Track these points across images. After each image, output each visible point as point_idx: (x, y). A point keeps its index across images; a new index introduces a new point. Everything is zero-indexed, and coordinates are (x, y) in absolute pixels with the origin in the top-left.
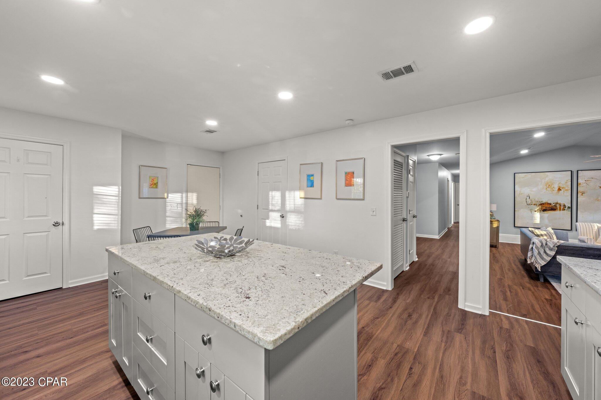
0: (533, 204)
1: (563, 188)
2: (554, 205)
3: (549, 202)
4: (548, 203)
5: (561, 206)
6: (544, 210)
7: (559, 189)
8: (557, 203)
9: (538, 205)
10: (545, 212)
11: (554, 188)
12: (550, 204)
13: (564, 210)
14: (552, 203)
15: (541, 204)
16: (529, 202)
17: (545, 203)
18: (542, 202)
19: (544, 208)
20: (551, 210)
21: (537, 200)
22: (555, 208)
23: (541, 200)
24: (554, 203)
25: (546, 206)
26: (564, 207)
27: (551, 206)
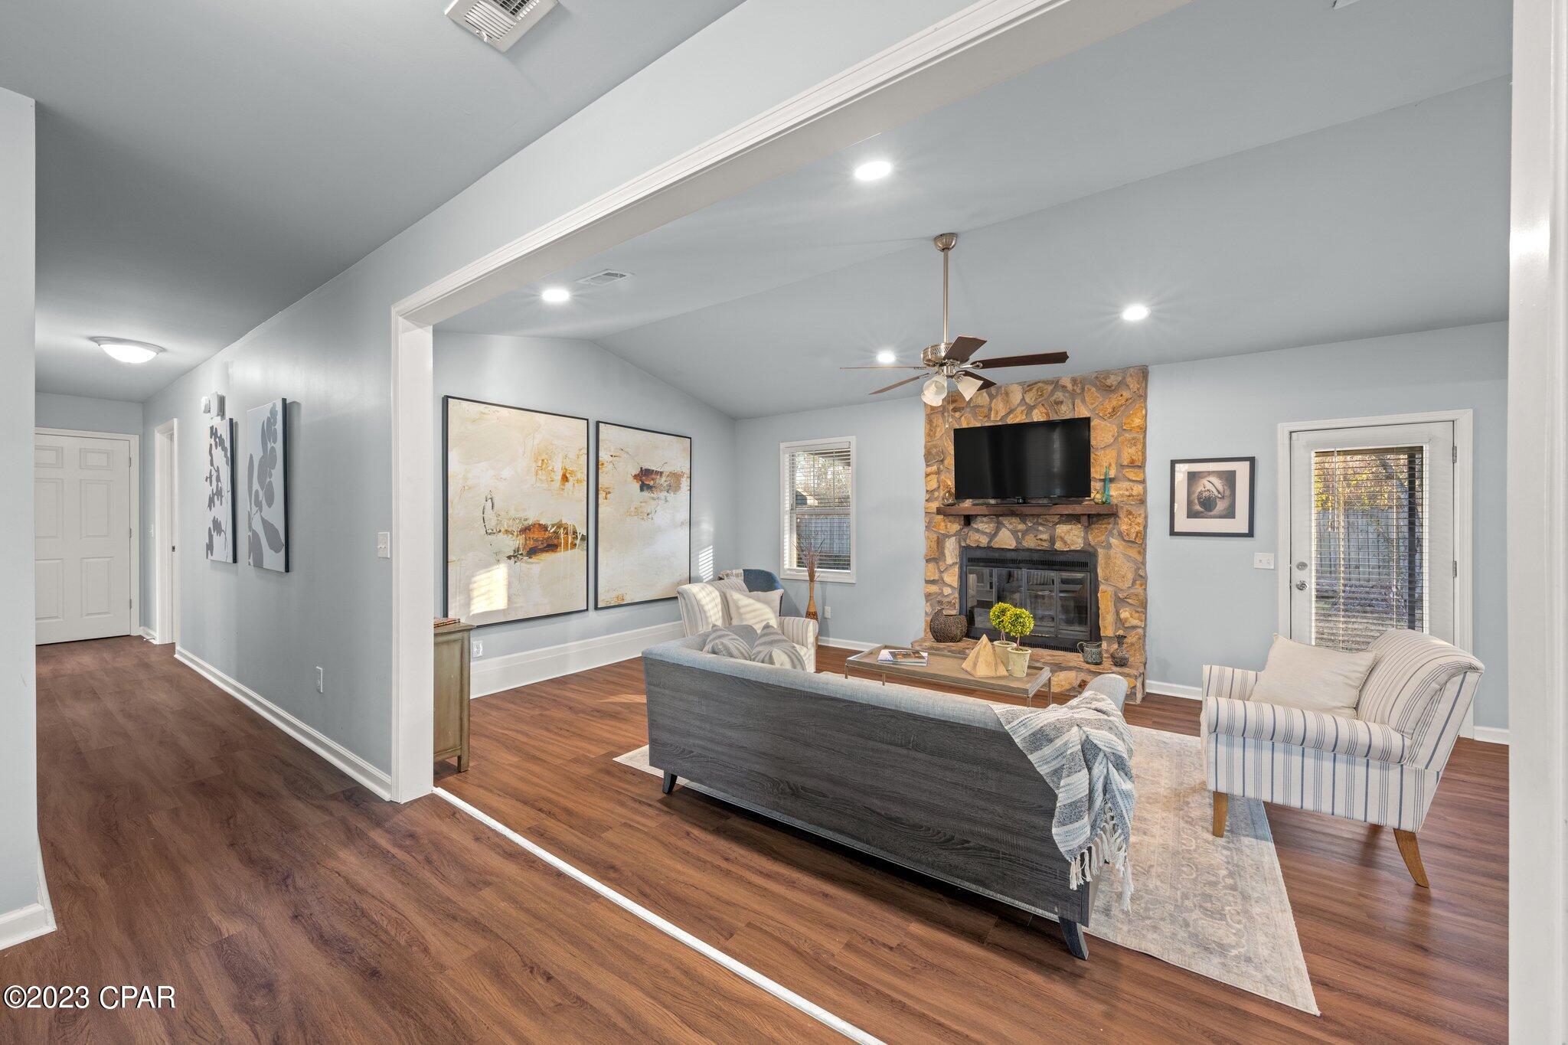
0: (503, 530)
1: (572, 473)
2: (554, 532)
3: (543, 522)
4: (540, 525)
5: (567, 533)
6: (532, 552)
7: (565, 478)
8: (559, 526)
9: (515, 534)
10: (534, 559)
11: (553, 470)
12: (545, 528)
13: (574, 545)
14: (549, 523)
15: (525, 530)
16: (492, 523)
17: (534, 525)
18: (526, 523)
19: (531, 544)
20: (547, 551)
21: (513, 513)
22: (555, 541)
23: (522, 515)
24: (553, 526)
25: (536, 536)
26: (574, 538)
27: (547, 535)
